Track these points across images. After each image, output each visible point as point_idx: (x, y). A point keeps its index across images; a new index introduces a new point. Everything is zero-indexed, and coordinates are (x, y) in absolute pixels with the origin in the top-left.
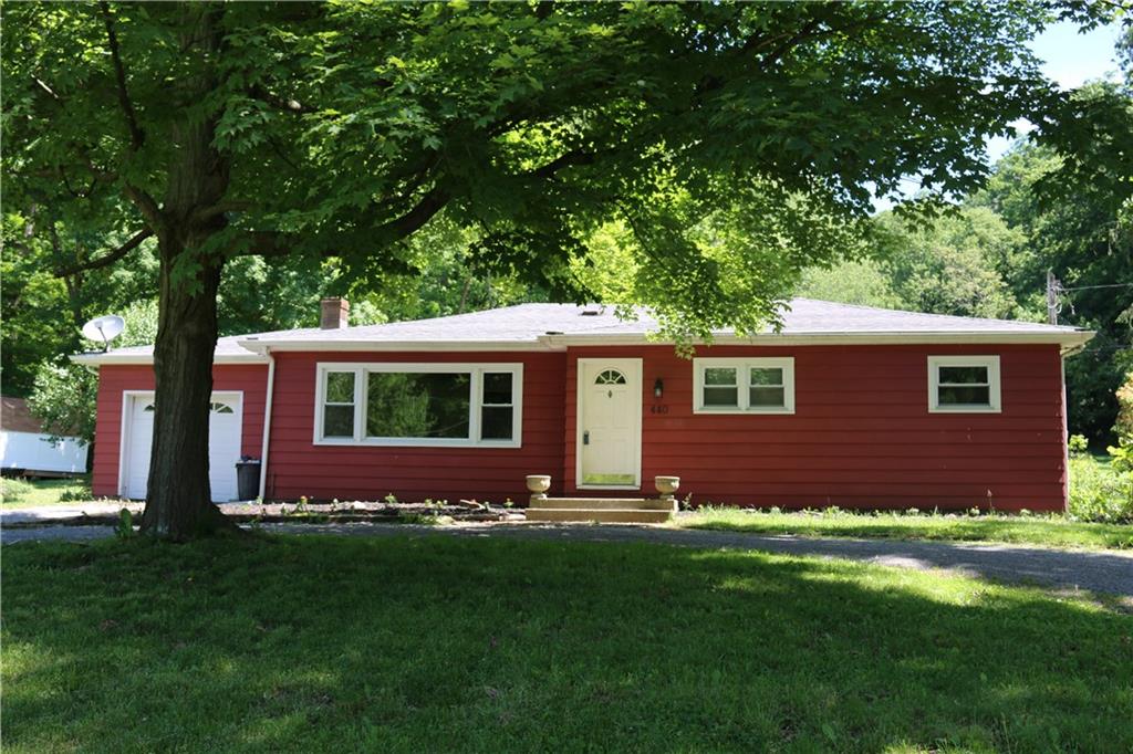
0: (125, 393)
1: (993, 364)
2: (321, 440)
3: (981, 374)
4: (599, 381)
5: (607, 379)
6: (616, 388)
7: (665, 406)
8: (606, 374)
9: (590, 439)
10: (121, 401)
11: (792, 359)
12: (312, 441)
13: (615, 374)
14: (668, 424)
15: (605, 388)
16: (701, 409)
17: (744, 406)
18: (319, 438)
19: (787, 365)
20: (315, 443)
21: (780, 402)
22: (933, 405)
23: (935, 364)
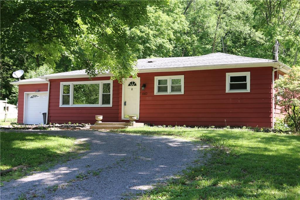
0: (25, 93)
1: (248, 74)
2: (61, 106)
3: (244, 78)
4: (129, 85)
5: (131, 84)
6: (134, 87)
7: (147, 93)
8: (131, 83)
9: (127, 104)
10: (24, 95)
11: (183, 76)
12: (59, 106)
13: (134, 83)
14: (147, 98)
15: (131, 87)
16: (156, 93)
17: (169, 92)
18: (61, 105)
19: (182, 78)
20: (60, 107)
21: (180, 90)
22: (228, 90)
23: (228, 75)
